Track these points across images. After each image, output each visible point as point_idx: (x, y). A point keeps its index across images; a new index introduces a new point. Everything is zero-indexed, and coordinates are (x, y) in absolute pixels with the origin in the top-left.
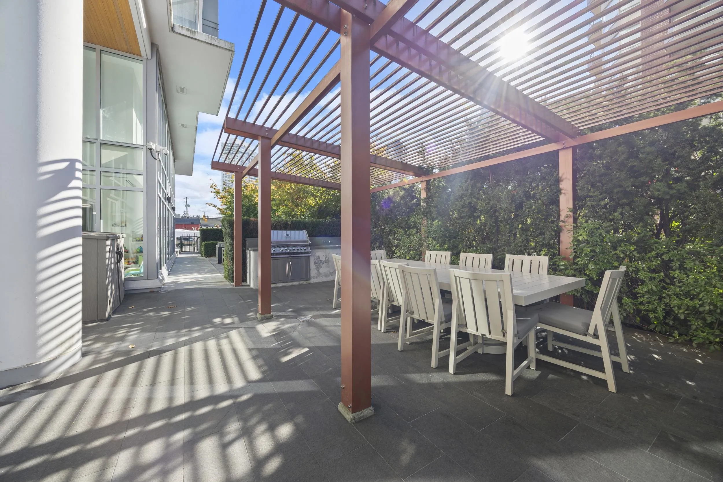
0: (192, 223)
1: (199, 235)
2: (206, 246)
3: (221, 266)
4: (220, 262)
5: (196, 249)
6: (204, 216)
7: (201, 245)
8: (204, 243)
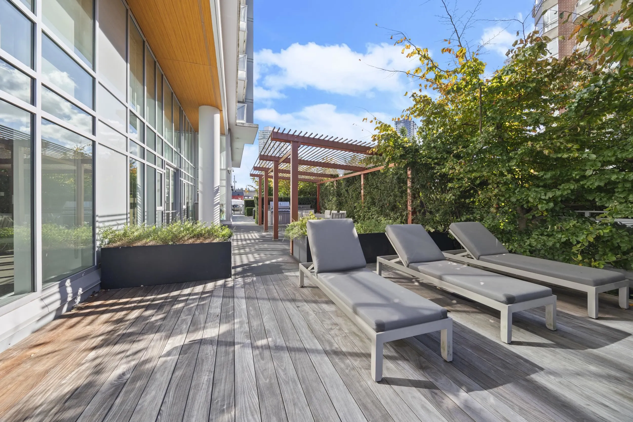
0: (238, 195)
1: (244, 204)
2: (248, 210)
3: (255, 220)
4: (254, 218)
5: (242, 212)
6: (246, 189)
7: (245, 209)
8: (246, 208)
